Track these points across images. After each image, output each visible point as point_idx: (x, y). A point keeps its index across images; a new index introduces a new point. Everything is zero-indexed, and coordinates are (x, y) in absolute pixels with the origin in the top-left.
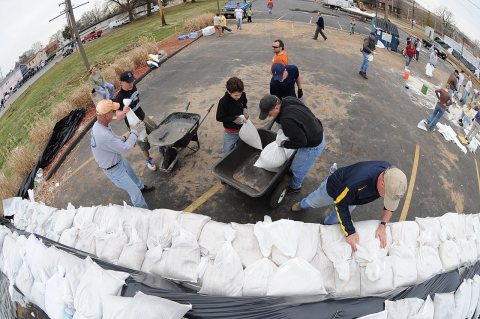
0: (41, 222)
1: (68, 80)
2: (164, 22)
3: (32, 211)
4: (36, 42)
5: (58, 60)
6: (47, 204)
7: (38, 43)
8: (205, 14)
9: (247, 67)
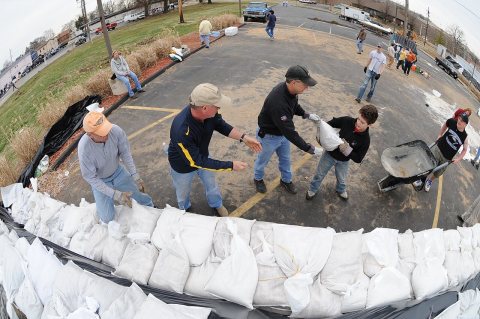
0: (45, 218)
1: (81, 68)
2: (182, 20)
3: (34, 204)
4: (48, 29)
5: (70, 49)
6: (52, 197)
7: (50, 31)
8: (226, 15)
9: (277, 70)
